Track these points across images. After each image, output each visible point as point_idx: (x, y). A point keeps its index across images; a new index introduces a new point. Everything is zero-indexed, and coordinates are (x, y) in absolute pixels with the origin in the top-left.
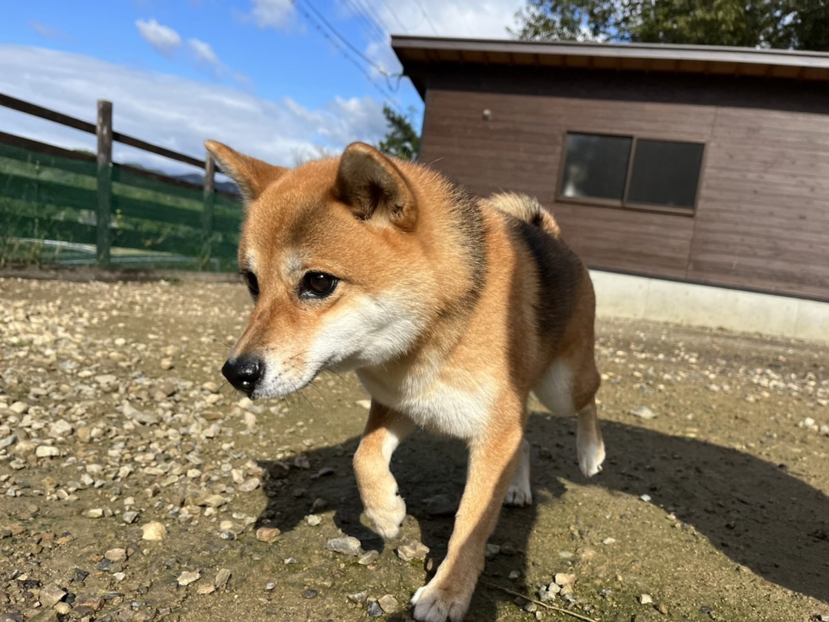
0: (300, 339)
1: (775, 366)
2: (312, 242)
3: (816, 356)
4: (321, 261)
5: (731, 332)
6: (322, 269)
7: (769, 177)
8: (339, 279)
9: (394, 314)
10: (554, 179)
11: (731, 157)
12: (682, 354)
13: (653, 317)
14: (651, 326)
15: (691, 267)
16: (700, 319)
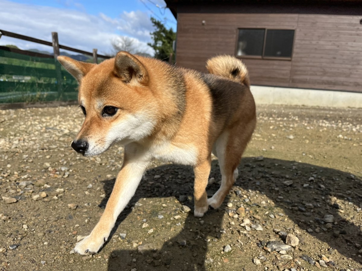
0: (102, 133)
1: (326, 119)
2: (106, 95)
3: (341, 114)
4: (111, 101)
5: (307, 106)
6: (111, 105)
7: (321, 42)
8: (118, 108)
9: (143, 120)
10: (234, 49)
11: (305, 35)
12: (292, 117)
13: (276, 103)
14: (276, 106)
15: (291, 81)
16: (295, 102)
